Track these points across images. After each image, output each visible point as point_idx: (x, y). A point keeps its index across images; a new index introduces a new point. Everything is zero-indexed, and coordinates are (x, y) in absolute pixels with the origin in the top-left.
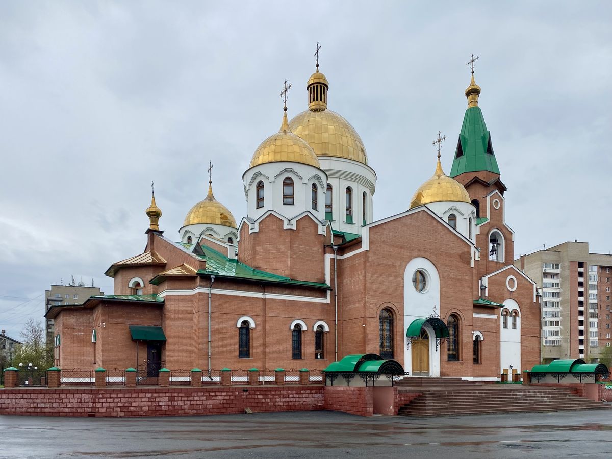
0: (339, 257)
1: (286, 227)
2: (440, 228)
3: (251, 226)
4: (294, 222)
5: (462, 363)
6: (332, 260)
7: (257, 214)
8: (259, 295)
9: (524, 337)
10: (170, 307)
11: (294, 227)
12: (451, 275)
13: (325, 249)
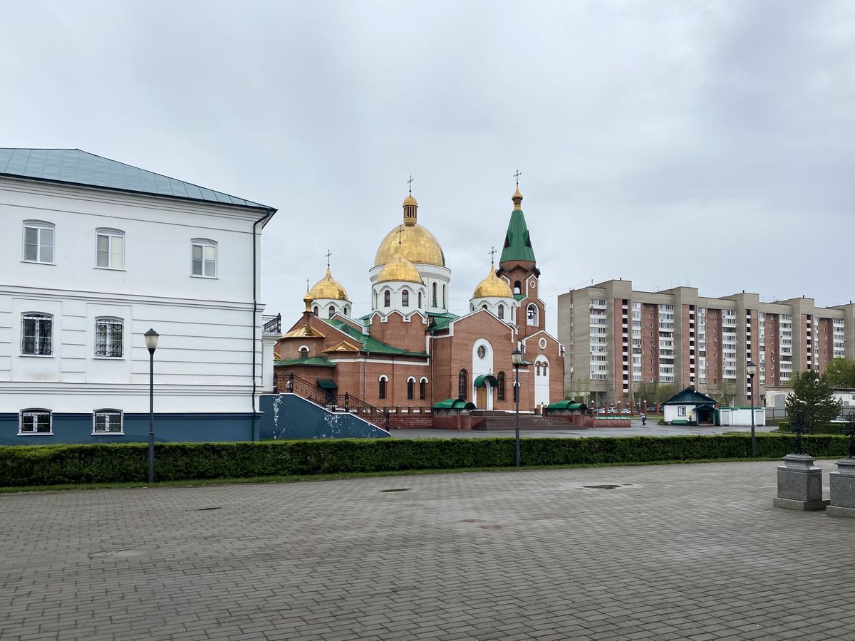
0: (434, 337)
1: (404, 320)
2: (494, 320)
3: (382, 318)
4: (409, 318)
5: (506, 402)
6: (431, 339)
7: (387, 311)
8: (390, 362)
9: (552, 382)
10: (339, 369)
11: (409, 321)
12: (500, 348)
13: (426, 333)
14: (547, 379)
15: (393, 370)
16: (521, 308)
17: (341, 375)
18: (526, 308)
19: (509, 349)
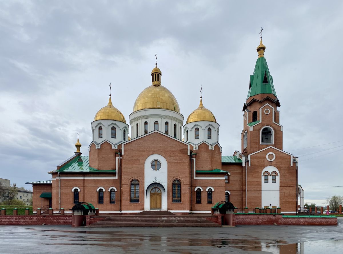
0: (121, 157)
1: (96, 148)
5: (182, 203)
6: (118, 159)
10: (53, 185)
11: (99, 147)
13: (116, 155)
14: (277, 186)
15: (84, 184)
16: (254, 132)
17: (53, 188)
18: (259, 130)
19: (185, 161)
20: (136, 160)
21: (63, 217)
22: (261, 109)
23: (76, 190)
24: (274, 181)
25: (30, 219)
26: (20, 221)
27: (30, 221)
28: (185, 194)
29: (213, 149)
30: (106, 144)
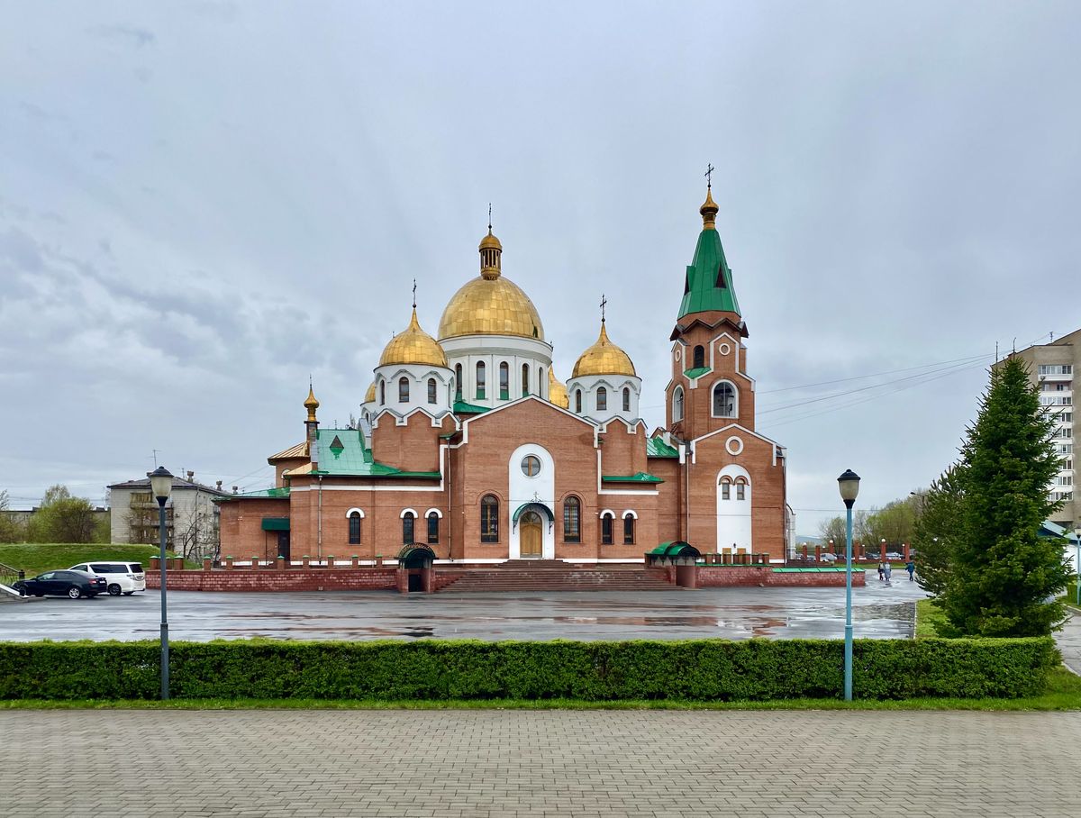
0: (453, 447)
1: (398, 424)
2: (553, 413)
3: (373, 423)
4: (406, 419)
5: (583, 545)
6: (446, 449)
8: (368, 488)
9: (756, 509)
10: (293, 501)
11: (406, 424)
12: (568, 458)
13: (439, 440)
14: (747, 504)
15: (373, 500)
16: (699, 390)
17: (295, 510)
18: (709, 388)
19: (589, 459)
20: (492, 455)
21: (358, 574)
22: (712, 344)
23: (356, 514)
24: (741, 495)
25: (290, 578)
26: (266, 582)
27: (289, 583)
28: (588, 525)
29: (635, 433)
30: (420, 415)
